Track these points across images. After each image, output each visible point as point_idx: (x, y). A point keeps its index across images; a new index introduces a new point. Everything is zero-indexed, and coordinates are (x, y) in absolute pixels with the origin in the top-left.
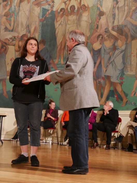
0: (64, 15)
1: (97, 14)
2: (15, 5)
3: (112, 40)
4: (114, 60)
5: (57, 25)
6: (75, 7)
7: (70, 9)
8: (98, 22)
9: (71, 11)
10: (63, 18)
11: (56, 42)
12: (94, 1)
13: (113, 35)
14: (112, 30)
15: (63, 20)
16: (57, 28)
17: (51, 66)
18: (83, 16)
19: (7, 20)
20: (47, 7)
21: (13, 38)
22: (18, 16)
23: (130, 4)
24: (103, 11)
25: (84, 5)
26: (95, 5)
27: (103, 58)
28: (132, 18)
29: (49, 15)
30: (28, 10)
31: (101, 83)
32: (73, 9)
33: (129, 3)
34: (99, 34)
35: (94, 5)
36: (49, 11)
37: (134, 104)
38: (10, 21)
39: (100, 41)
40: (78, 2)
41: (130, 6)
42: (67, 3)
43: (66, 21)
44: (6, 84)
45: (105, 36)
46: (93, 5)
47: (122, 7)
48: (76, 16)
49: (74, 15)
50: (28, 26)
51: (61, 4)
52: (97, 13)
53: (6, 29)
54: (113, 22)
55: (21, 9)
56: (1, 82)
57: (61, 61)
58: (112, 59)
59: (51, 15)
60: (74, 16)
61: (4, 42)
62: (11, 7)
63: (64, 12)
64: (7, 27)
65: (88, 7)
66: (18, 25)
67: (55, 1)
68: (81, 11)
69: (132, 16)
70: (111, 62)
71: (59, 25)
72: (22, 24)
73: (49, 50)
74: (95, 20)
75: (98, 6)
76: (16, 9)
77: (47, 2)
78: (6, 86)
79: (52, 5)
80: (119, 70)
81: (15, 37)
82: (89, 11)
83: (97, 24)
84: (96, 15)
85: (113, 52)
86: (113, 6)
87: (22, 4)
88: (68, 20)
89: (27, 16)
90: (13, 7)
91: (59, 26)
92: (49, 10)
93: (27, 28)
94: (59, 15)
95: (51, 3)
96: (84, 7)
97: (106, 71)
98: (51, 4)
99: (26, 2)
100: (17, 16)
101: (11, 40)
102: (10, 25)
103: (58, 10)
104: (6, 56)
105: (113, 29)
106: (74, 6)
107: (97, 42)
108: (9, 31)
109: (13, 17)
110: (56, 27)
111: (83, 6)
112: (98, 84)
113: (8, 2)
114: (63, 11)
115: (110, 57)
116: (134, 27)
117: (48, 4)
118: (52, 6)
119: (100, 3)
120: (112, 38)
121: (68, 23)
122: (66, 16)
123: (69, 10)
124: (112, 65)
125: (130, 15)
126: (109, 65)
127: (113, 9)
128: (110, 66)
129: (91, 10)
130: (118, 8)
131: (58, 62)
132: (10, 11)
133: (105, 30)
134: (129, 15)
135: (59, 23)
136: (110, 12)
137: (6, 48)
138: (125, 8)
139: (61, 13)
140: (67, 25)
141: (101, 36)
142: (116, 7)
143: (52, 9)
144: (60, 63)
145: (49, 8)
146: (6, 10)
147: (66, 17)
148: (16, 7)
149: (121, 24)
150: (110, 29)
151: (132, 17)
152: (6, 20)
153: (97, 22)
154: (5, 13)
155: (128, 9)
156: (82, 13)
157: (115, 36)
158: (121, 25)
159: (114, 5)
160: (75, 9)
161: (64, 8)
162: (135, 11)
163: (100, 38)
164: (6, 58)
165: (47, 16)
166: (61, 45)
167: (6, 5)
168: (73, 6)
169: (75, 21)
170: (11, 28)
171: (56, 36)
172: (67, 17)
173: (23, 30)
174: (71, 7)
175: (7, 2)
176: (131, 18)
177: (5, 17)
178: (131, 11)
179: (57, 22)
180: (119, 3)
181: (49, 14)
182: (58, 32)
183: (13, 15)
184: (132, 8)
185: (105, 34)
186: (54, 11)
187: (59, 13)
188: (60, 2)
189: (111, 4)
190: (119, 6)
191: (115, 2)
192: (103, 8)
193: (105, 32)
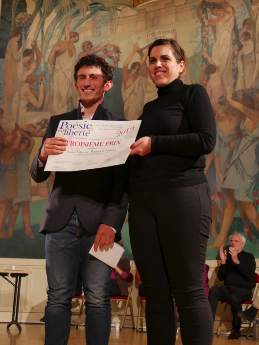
0: (139, 74)
1: (202, 70)
2: (46, 60)
3: (234, 119)
4: (238, 158)
5: (126, 94)
8: (205, 85)
10: (137, 81)
12: (195, 47)
13: (235, 109)
14: (232, 99)
15: (137, 85)
16: (126, 99)
19: (31, 89)
21: (43, 122)
22: (52, 80)
24: (213, 64)
26: (198, 53)
27: (218, 154)
30: (70, 69)
31: (216, 203)
35: (195, 54)
38: (38, 90)
42: (144, 52)
43: (144, 87)
44: (29, 212)
45: (220, 111)
46: (194, 54)
47: (249, 55)
50: (71, 98)
51: (132, 55)
52: (202, 68)
53: (30, 107)
54: (235, 85)
55: (57, 68)
56: (21, 208)
58: (234, 156)
61: (26, 132)
62: (39, 65)
63: (138, 70)
64: (32, 102)
66: (53, 97)
67: (120, 51)
70: (234, 161)
71: (130, 94)
72: (59, 95)
74: (198, 82)
75: (203, 56)
76: (49, 69)
77: (106, 52)
78: (30, 215)
79: (116, 57)
80: (251, 176)
81: (46, 121)
84: (201, 72)
85: (237, 142)
86: (233, 54)
87: (60, 58)
88: (147, 84)
89: (68, 79)
90: (42, 65)
91: (129, 97)
93: (70, 103)
94: (129, 75)
97: (225, 179)
98: (114, 55)
99: (66, 54)
100: (49, 82)
101: (39, 127)
102: (37, 99)
103: (127, 66)
104: (29, 157)
105: (235, 97)
108: (36, 109)
109: (42, 84)
110: (124, 99)
113: (33, 56)
114: (137, 67)
115: (232, 152)
117: (108, 56)
118: (116, 59)
119: (206, 50)
120: (233, 115)
121: (147, 90)
122: (143, 76)
124: (237, 168)
126: (230, 167)
127: (233, 59)
128: (233, 170)
129: (191, 63)
130: (242, 57)
132: (38, 73)
133: (218, 100)
135: (129, 90)
136: (226, 65)
137: (30, 141)
138: (255, 56)
139: (134, 71)
140: (146, 94)
142: (238, 55)
143: (116, 65)
146: (30, 72)
147: (143, 78)
148: (49, 65)
150: (229, 97)
152: (29, 89)
154: (28, 77)
157: (238, 111)
158: (249, 89)
159: (235, 51)
161: (140, 61)
164: (29, 162)
167: (29, 63)
170: (39, 105)
172: (145, 78)
173: (62, 108)
175: (30, 57)
177: (27, 84)
179: (126, 88)
180: (243, 48)
182: (129, 108)
183: (42, 80)
185: (220, 108)
186: (119, 69)
187: (130, 71)
188: (132, 50)
189: (229, 51)
190: (244, 54)
191: (236, 46)
192: (213, 58)
193: (219, 104)
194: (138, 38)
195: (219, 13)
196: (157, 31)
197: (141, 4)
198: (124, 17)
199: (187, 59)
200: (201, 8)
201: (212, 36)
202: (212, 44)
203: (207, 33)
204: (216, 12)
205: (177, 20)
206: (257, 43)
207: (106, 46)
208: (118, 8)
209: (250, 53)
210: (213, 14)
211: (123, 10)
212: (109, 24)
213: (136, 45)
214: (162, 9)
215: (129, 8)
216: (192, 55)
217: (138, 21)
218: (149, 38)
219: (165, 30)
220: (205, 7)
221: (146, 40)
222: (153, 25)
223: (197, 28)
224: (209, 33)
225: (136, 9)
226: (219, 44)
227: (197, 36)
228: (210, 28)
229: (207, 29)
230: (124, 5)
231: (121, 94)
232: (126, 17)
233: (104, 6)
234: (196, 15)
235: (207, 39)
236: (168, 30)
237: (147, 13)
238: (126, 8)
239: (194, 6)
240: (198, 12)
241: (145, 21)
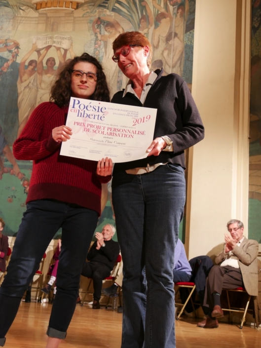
0: (35, 71)
5: (21, 87)
6: (56, 62)
7: (47, 63)
9: (48, 67)
10: (33, 77)
11: (18, 116)
15: (32, 81)
16: (21, 92)
17: (5, 158)
20: (6, 54)
29: (7, 69)
32: (51, 64)
36: (9, 62)
40: (61, 53)
42: (42, 52)
43: (38, 83)
49: (52, 75)
51: (30, 53)
59: (12, 70)
60: (53, 77)
63: (35, 67)
67: (20, 47)
71: (25, 87)
73: (3, 128)
77: (6, 46)
79: (15, 52)
88: (41, 81)
91: (24, 90)
92: (8, 60)
94: (26, 70)
95: (13, 49)
103: (25, 62)
106: (54, 60)
110: (19, 91)
114: (34, 64)
117: (7, 49)
118: (15, 54)
121: (41, 86)
122: (39, 74)
123: (45, 65)
127: (119, 72)
135: (25, 84)
136: (113, 77)
139: (31, 67)
140: (39, 90)
145: (8, 56)
147: (38, 75)
160: (55, 64)
161: (37, 60)
165: (5, 71)
168: (51, 60)
171: (18, 106)
172: (41, 76)
174: (48, 60)
179: (22, 82)
181: (9, 66)
182: (22, 100)
186: (17, 63)
187: (27, 67)
188: (31, 49)
194: (38, 39)
195: (111, 31)
196: (55, 36)
197: (43, 8)
198: (26, 17)
200: (97, 23)
201: (103, 50)
202: (103, 56)
203: (99, 46)
204: (108, 30)
205: (74, 30)
207: (6, 40)
208: (21, 8)
210: (106, 30)
211: (26, 11)
212: (11, 20)
213: (34, 44)
214: (62, 17)
215: (31, 9)
217: (38, 23)
218: (48, 40)
219: (63, 36)
220: (99, 23)
221: (44, 41)
222: (52, 30)
223: (91, 40)
224: (101, 47)
225: (38, 12)
226: (108, 58)
227: (90, 47)
228: (102, 42)
229: (99, 42)
230: (28, 6)
231: (16, 86)
232: (29, 17)
233: (8, 3)
234: (91, 29)
235: (99, 51)
236: (65, 37)
237: (48, 18)
238: (29, 9)
239: (90, 20)
240: (93, 26)
241: (45, 24)
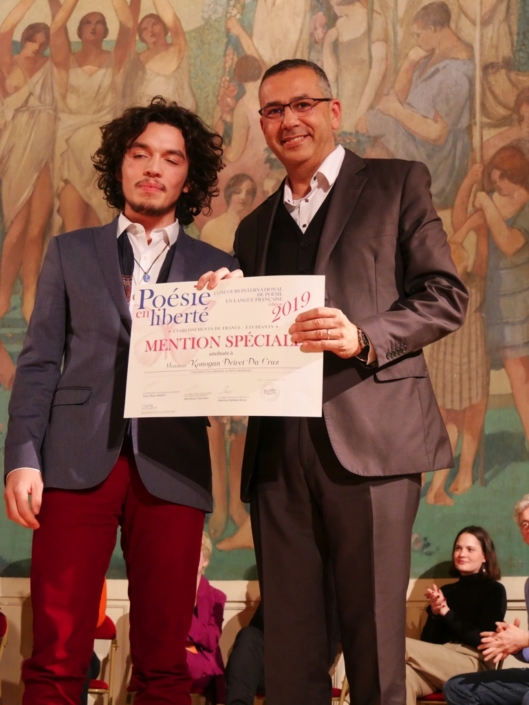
0: (46, 59)
1: (225, 68)
5: (3, 111)
6: (109, 26)
7: (80, 33)
8: (232, 110)
9: (85, 42)
10: (38, 76)
15: (39, 88)
16: (5, 126)
18: (148, 72)
23: (395, 34)
24: (256, 55)
25: (156, 19)
26: (216, 21)
28: (409, 104)
32: (94, 32)
33: (390, 27)
34: (238, 172)
35: (207, 21)
37: (420, 545)
39: (240, 207)
41: (395, 41)
43: (57, 95)
45: (269, 185)
46: (202, 23)
47: (353, 43)
48: (110, 71)
49: (100, 67)
52: (225, 63)
57: (22, 304)
60: (102, 71)
63: (43, 46)
65: (178, 30)
68: (140, 46)
69: (406, 91)
71: (17, 111)
74: (211, 98)
75: (228, 31)
82: (180, 51)
83: (225, 122)
84: (220, 72)
86: (312, 35)
88: (67, 89)
91: (13, 118)
94: (16, 57)
96: (157, 28)
103: (11, 32)
106: (102, 21)
107: (226, 211)
111: (153, 20)
112: (227, 433)
114: (40, 38)
116: (417, 147)
119: (238, 16)
121: (65, 104)
122: (57, 65)
123: (74, 36)
125: (398, 87)
129: (193, 45)
130: (336, 45)
131: (7, 312)
133: (265, 155)
134: (392, 87)
135: (15, 100)
138: (370, 50)
140: (62, 116)
141: (245, 186)
142: (323, 38)
144: (16, 314)
147: (55, 70)
149: (353, 131)
151: (410, 98)
153: (223, 111)
155: (387, 59)
156: (142, 58)
158: (351, 134)
159: (316, 29)
160: (106, 32)
161: (48, 22)
162: (423, 71)
163: (242, 195)
166: (27, 222)
168: (94, 21)
169: (104, 97)
172: (63, 72)
174: (85, 22)
176: (403, 100)
178: (402, 69)
179: (5, 93)
180: (340, 22)
182: (11, 151)
184: (407, 55)
185: (268, 176)
189: (299, 26)
190: (340, 40)
191: (320, 16)
192: (255, 39)
193: (268, 165)
199: (184, 33)
206: (375, 15)
209: (356, 39)
216: (198, 25)
